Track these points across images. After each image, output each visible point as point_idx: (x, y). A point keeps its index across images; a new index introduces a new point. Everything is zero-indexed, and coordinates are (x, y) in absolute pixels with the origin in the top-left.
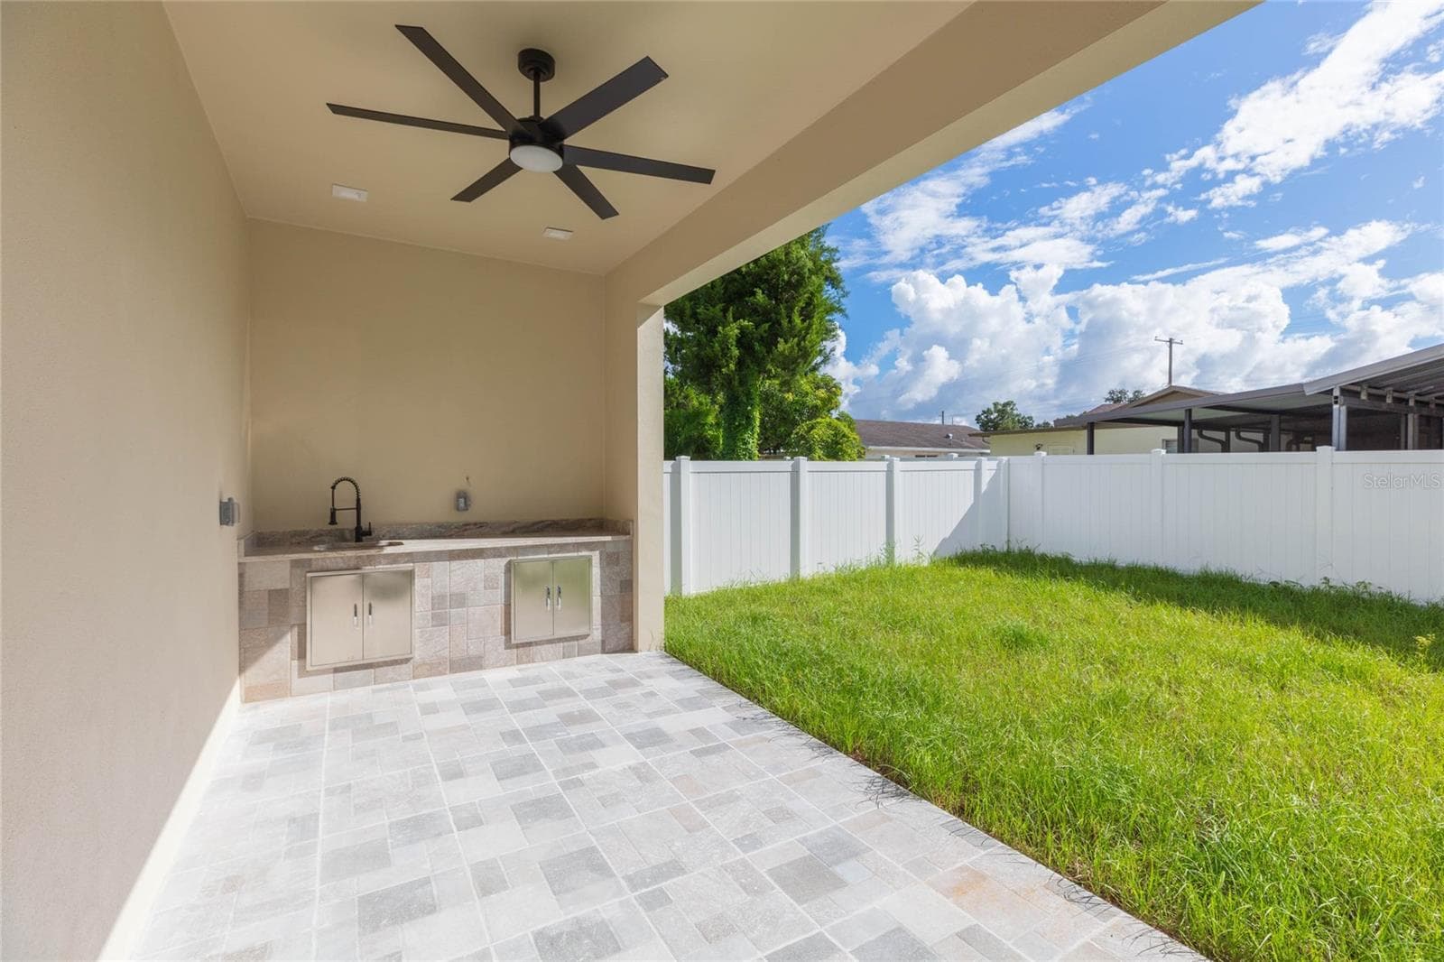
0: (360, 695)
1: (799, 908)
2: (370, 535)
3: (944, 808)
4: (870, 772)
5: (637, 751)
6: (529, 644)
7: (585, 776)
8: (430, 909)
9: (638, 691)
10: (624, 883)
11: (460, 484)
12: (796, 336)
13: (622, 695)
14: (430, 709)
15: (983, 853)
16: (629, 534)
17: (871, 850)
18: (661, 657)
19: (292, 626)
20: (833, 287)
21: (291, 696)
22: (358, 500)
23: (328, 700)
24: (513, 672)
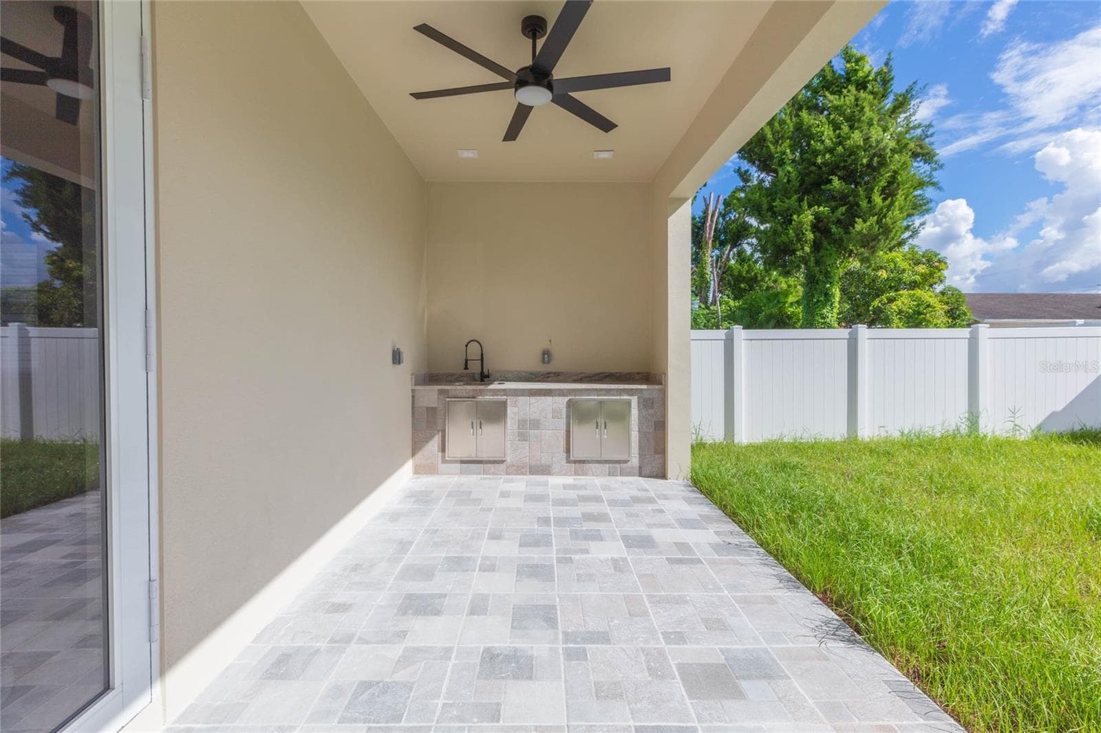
0: (472, 480)
1: (688, 701)
2: (489, 377)
3: (900, 668)
4: (831, 614)
5: (624, 549)
6: (584, 462)
7: (576, 557)
8: (437, 613)
9: (650, 507)
10: (561, 636)
11: (546, 345)
12: (876, 214)
13: (637, 508)
14: (505, 495)
15: (922, 721)
16: (662, 384)
17: (790, 678)
18: (685, 486)
19: (439, 431)
20: (925, 163)
21: (438, 474)
22: (482, 354)
23: (456, 479)
24: (569, 480)
